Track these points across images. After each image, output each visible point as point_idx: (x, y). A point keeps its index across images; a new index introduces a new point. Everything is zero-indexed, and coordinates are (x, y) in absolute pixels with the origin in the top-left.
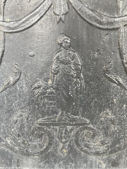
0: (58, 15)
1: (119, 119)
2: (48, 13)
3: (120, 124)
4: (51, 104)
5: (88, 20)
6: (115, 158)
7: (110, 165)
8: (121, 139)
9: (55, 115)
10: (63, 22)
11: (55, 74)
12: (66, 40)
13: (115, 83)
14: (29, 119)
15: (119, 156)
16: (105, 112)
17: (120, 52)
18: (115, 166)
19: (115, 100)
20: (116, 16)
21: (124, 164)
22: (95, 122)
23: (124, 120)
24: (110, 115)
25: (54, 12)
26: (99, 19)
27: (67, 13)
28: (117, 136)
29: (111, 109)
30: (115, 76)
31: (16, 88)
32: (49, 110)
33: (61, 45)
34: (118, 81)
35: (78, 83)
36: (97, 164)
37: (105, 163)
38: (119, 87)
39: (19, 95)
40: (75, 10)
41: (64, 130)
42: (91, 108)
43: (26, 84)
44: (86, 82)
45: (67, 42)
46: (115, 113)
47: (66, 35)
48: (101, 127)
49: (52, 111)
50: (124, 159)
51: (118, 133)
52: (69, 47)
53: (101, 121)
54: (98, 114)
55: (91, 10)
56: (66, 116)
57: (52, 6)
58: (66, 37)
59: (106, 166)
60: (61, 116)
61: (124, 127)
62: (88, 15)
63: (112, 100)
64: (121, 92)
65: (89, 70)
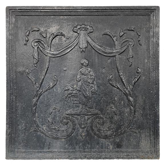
0: (82, 48)
1: (120, 111)
2: (76, 47)
3: (120, 114)
4: (75, 100)
5: (98, 51)
6: (118, 141)
7: (116, 147)
8: (121, 125)
9: (78, 108)
10: (84, 52)
11: (79, 81)
12: (86, 62)
13: (115, 87)
14: (60, 111)
15: (122, 139)
16: (110, 106)
17: (117, 69)
18: (119, 147)
19: (116, 98)
20: (114, 49)
21: (126, 146)
22: (104, 113)
23: (123, 112)
24: (113, 108)
25: (79, 47)
26: (104, 51)
27: (86, 47)
28: (119, 123)
29: (114, 104)
30: (115, 83)
31: (53, 90)
32: (74, 105)
33: (82, 64)
34: (117, 86)
35: (93, 87)
36: (106, 145)
37: (112, 145)
38: (118, 90)
39: (55, 95)
40: (91, 46)
41: (83, 118)
42: (101, 103)
43: (60, 87)
44: (98, 87)
45: (86, 63)
46: (117, 107)
47: (86, 59)
48: (108, 117)
49: (76, 106)
50: (125, 142)
51: (120, 121)
52: (88, 65)
53: (108, 113)
54: (106, 108)
55: (100, 46)
56: (85, 109)
57: (78, 44)
58: (85, 60)
59: (113, 148)
60: (82, 109)
61: (123, 117)
62: (98, 49)
63: (114, 98)
64: (119, 93)
65: (99, 79)
